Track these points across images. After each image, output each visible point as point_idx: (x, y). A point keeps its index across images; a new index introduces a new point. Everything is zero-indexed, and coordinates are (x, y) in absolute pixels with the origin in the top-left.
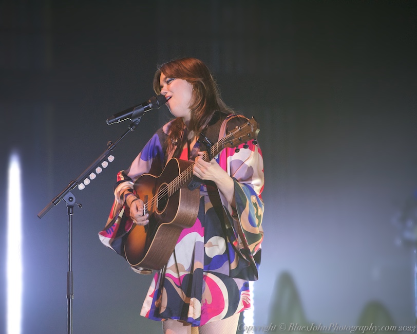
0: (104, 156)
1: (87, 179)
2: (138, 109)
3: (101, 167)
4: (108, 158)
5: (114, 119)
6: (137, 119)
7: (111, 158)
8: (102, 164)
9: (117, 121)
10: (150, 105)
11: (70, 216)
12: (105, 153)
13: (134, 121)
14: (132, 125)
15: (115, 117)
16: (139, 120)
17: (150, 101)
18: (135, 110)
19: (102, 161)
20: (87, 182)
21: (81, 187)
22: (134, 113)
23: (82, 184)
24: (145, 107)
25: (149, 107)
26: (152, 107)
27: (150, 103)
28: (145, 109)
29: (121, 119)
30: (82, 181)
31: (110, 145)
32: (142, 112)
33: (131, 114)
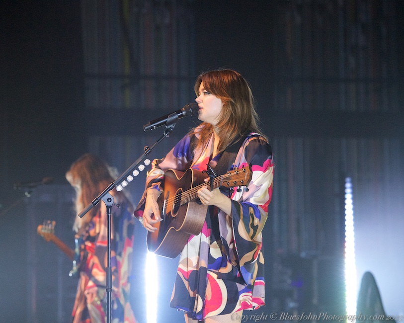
0: (141, 160)
1: (124, 181)
2: (172, 116)
3: (138, 170)
4: (145, 162)
5: (150, 126)
6: (172, 126)
7: (147, 162)
8: (139, 167)
9: (153, 127)
10: (184, 113)
12: (141, 157)
13: (169, 127)
14: (167, 131)
15: (151, 124)
16: (174, 127)
17: (184, 109)
18: (170, 117)
19: (139, 165)
20: (124, 184)
21: (119, 188)
22: (168, 120)
23: (120, 186)
24: (179, 115)
25: (183, 114)
26: (186, 115)
27: (183, 111)
28: (179, 116)
29: (156, 126)
30: (120, 183)
31: (146, 150)
32: (176, 119)
33: (166, 121)
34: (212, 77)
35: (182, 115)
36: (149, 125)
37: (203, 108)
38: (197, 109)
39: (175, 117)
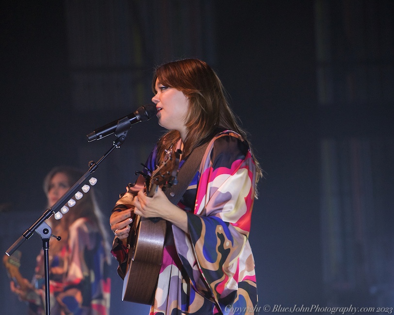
0: (84, 179)
1: (64, 207)
2: (124, 121)
3: (82, 191)
4: (90, 181)
5: (95, 135)
6: (123, 134)
7: (93, 181)
8: (83, 188)
9: (98, 137)
10: (138, 117)
11: (45, 251)
12: (85, 175)
13: (119, 136)
14: (117, 140)
15: (96, 133)
16: (125, 135)
17: (137, 112)
18: (120, 122)
19: (82, 185)
20: (65, 210)
21: (58, 216)
22: (118, 126)
23: (58, 213)
24: (131, 120)
26: (140, 119)
27: (137, 114)
28: (131, 122)
29: (103, 135)
30: (58, 209)
31: (91, 166)
32: (128, 125)
33: (115, 129)
34: (169, 69)
35: (136, 120)
36: (93, 135)
37: (161, 109)
38: (154, 111)
39: (126, 123)
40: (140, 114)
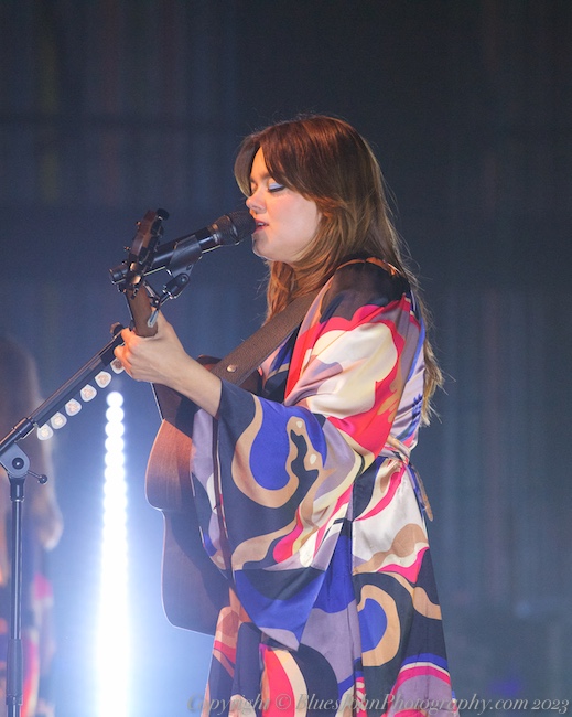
1: (58, 414)
2: (186, 244)
4: (113, 364)
6: (183, 270)
10: (216, 237)
13: (176, 273)
14: (172, 283)
16: (189, 273)
17: (215, 227)
18: (179, 247)
19: (96, 371)
20: (58, 421)
21: (44, 433)
22: (175, 254)
23: (45, 426)
24: (202, 241)
25: (213, 241)
26: (222, 241)
27: (215, 232)
28: (204, 247)
30: (45, 419)
31: (116, 333)
32: (196, 254)
33: (170, 258)
35: (212, 243)
37: (266, 225)
38: (250, 226)
39: (193, 248)
40: (220, 230)
